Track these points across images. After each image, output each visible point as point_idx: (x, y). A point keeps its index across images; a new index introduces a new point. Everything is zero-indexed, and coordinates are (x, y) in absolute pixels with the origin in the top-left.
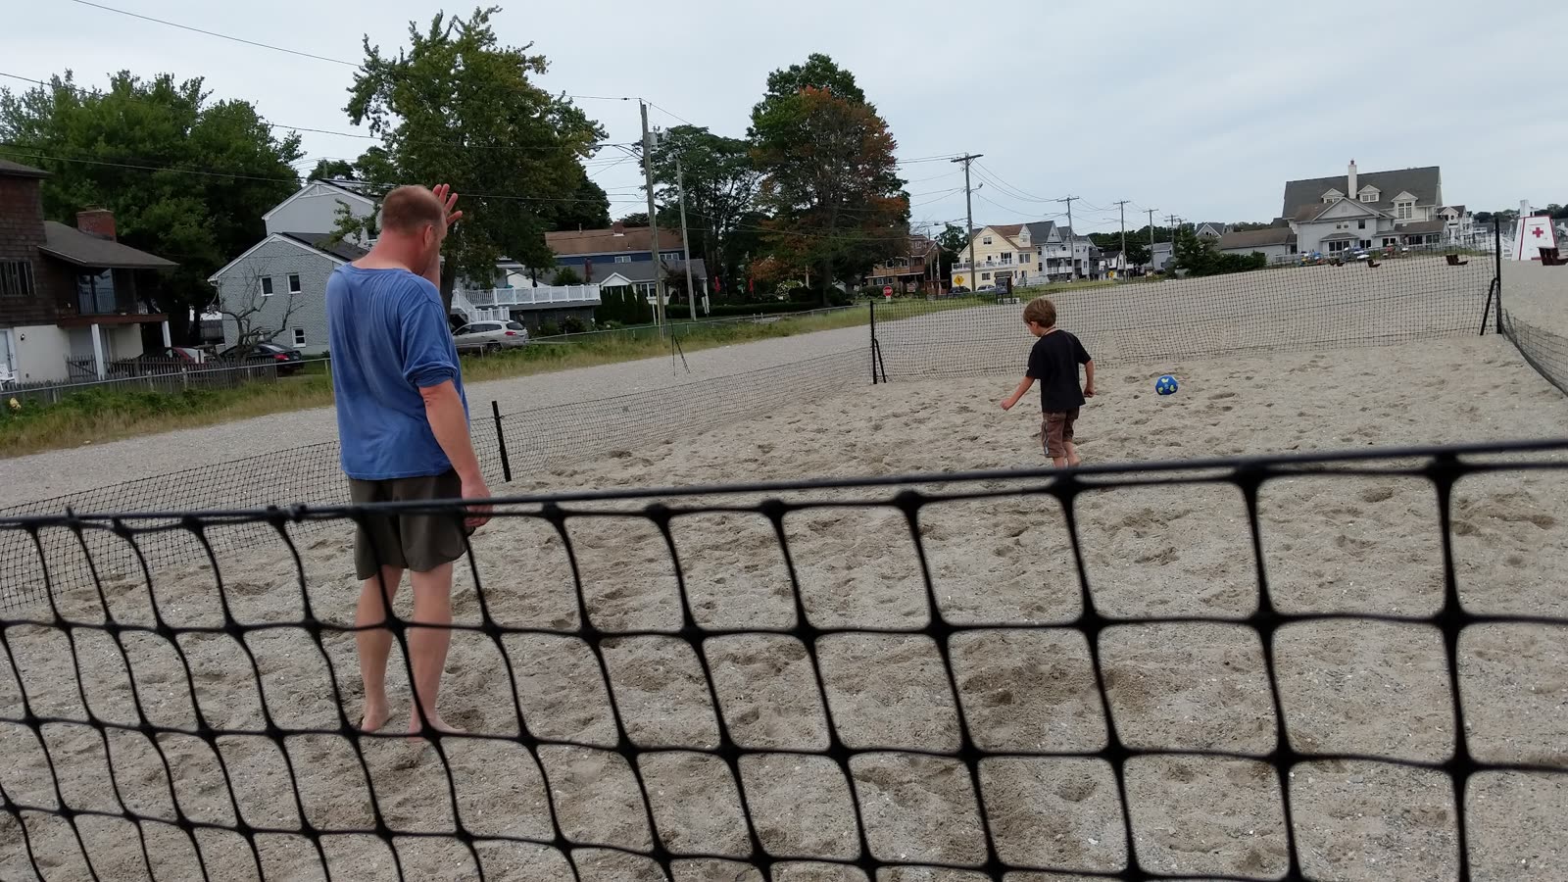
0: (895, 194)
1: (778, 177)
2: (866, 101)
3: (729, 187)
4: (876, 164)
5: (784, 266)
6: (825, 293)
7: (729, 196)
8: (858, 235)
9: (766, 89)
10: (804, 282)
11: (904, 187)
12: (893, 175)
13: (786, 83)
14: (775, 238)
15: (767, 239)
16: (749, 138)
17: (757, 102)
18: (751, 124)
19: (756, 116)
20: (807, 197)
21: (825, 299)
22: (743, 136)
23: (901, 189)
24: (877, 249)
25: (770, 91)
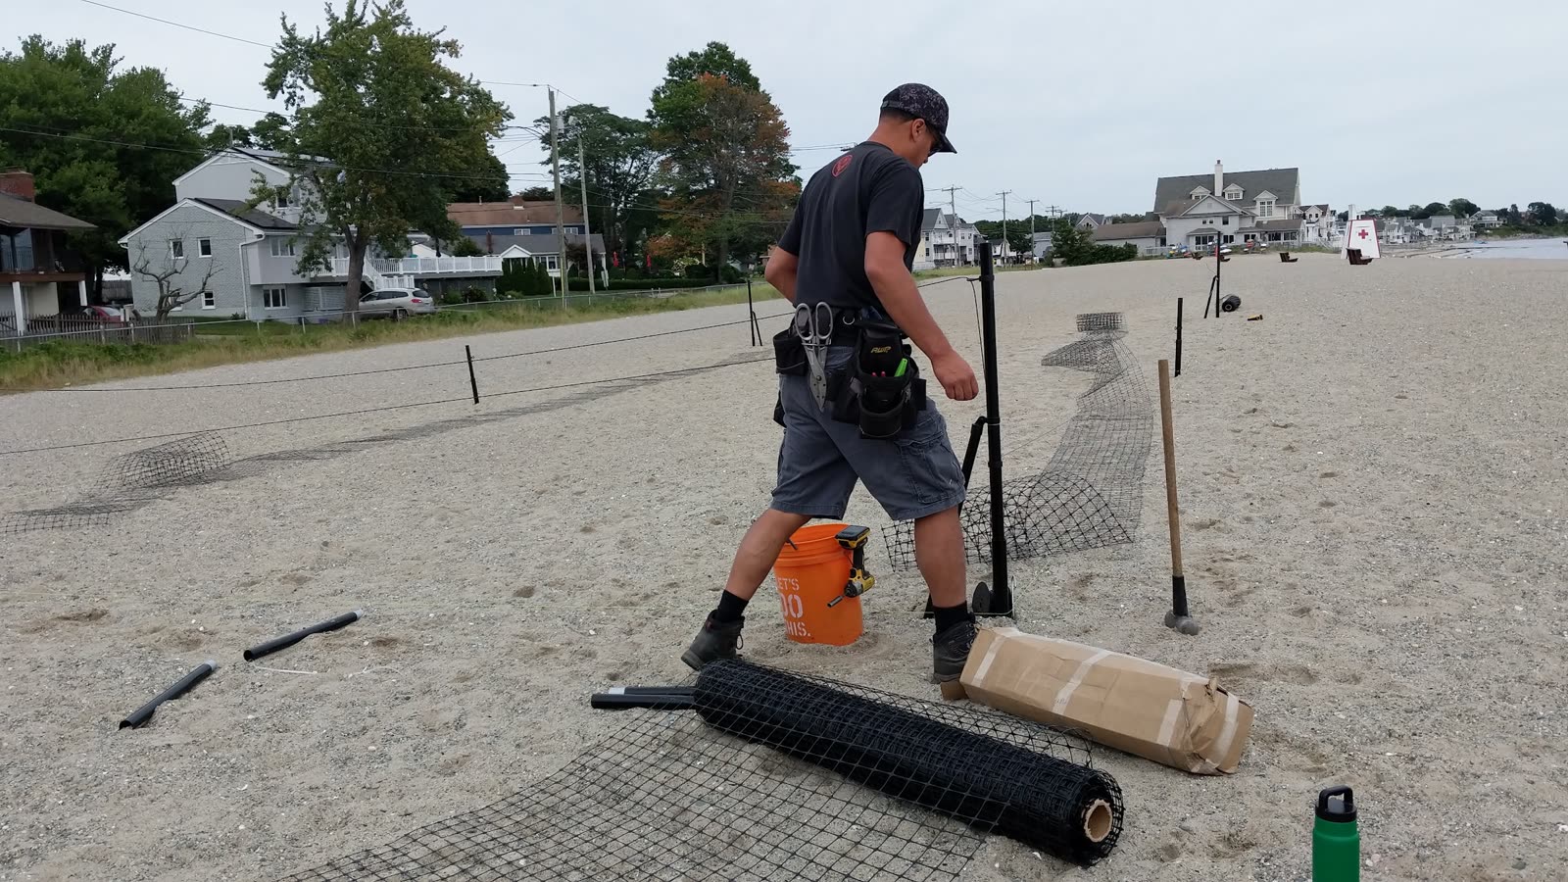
0: (788, 179)
1: (678, 157)
2: (761, 90)
3: (628, 166)
4: (771, 150)
5: (681, 244)
6: (720, 272)
7: (628, 174)
8: (752, 217)
9: (666, 73)
10: (700, 259)
11: (797, 173)
12: (786, 160)
13: (684, 69)
14: (672, 217)
15: (666, 217)
16: (649, 120)
17: (658, 85)
18: (651, 106)
19: (656, 99)
20: (704, 178)
21: (721, 277)
22: (643, 118)
23: (794, 174)
24: (770, 230)
25: (670, 75)
